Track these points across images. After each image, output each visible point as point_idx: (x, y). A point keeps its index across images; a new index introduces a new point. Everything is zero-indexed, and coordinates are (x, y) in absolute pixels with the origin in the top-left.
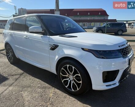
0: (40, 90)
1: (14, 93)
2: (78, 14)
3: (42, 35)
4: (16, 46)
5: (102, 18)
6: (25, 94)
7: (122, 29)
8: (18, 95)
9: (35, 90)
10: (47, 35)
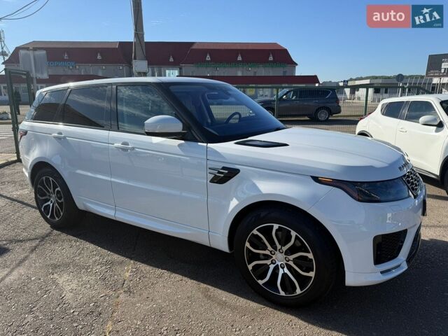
0: (99, 267)
1: (33, 279)
2: (208, 58)
3: (183, 142)
4: (79, 172)
5: (277, 72)
6: (63, 278)
7: (328, 105)
8: (44, 281)
9: (87, 269)
10: (197, 141)
